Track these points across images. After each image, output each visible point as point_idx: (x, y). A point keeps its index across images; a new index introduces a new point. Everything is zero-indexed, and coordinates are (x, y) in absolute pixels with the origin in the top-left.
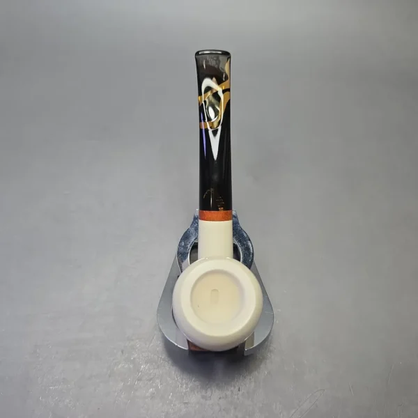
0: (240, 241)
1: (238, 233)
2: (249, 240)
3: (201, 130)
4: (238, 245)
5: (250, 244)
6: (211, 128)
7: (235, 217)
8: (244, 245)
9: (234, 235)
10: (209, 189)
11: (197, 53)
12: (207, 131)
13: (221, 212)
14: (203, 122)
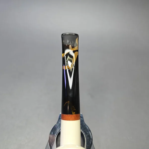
0: (85, 132)
1: (83, 127)
2: (90, 131)
3: (63, 70)
4: (84, 134)
5: (91, 134)
6: (68, 69)
7: (82, 117)
8: (87, 134)
9: (81, 128)
10: (67, 101)
11: (62, 35)
12: (66, 70)
13: (74, 115)
14: (64, 66)
